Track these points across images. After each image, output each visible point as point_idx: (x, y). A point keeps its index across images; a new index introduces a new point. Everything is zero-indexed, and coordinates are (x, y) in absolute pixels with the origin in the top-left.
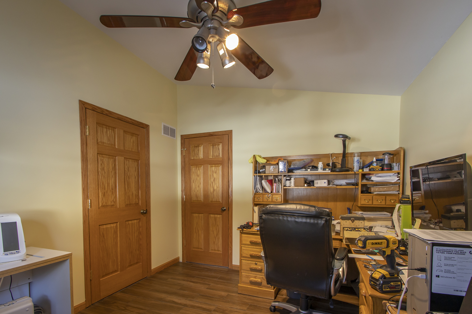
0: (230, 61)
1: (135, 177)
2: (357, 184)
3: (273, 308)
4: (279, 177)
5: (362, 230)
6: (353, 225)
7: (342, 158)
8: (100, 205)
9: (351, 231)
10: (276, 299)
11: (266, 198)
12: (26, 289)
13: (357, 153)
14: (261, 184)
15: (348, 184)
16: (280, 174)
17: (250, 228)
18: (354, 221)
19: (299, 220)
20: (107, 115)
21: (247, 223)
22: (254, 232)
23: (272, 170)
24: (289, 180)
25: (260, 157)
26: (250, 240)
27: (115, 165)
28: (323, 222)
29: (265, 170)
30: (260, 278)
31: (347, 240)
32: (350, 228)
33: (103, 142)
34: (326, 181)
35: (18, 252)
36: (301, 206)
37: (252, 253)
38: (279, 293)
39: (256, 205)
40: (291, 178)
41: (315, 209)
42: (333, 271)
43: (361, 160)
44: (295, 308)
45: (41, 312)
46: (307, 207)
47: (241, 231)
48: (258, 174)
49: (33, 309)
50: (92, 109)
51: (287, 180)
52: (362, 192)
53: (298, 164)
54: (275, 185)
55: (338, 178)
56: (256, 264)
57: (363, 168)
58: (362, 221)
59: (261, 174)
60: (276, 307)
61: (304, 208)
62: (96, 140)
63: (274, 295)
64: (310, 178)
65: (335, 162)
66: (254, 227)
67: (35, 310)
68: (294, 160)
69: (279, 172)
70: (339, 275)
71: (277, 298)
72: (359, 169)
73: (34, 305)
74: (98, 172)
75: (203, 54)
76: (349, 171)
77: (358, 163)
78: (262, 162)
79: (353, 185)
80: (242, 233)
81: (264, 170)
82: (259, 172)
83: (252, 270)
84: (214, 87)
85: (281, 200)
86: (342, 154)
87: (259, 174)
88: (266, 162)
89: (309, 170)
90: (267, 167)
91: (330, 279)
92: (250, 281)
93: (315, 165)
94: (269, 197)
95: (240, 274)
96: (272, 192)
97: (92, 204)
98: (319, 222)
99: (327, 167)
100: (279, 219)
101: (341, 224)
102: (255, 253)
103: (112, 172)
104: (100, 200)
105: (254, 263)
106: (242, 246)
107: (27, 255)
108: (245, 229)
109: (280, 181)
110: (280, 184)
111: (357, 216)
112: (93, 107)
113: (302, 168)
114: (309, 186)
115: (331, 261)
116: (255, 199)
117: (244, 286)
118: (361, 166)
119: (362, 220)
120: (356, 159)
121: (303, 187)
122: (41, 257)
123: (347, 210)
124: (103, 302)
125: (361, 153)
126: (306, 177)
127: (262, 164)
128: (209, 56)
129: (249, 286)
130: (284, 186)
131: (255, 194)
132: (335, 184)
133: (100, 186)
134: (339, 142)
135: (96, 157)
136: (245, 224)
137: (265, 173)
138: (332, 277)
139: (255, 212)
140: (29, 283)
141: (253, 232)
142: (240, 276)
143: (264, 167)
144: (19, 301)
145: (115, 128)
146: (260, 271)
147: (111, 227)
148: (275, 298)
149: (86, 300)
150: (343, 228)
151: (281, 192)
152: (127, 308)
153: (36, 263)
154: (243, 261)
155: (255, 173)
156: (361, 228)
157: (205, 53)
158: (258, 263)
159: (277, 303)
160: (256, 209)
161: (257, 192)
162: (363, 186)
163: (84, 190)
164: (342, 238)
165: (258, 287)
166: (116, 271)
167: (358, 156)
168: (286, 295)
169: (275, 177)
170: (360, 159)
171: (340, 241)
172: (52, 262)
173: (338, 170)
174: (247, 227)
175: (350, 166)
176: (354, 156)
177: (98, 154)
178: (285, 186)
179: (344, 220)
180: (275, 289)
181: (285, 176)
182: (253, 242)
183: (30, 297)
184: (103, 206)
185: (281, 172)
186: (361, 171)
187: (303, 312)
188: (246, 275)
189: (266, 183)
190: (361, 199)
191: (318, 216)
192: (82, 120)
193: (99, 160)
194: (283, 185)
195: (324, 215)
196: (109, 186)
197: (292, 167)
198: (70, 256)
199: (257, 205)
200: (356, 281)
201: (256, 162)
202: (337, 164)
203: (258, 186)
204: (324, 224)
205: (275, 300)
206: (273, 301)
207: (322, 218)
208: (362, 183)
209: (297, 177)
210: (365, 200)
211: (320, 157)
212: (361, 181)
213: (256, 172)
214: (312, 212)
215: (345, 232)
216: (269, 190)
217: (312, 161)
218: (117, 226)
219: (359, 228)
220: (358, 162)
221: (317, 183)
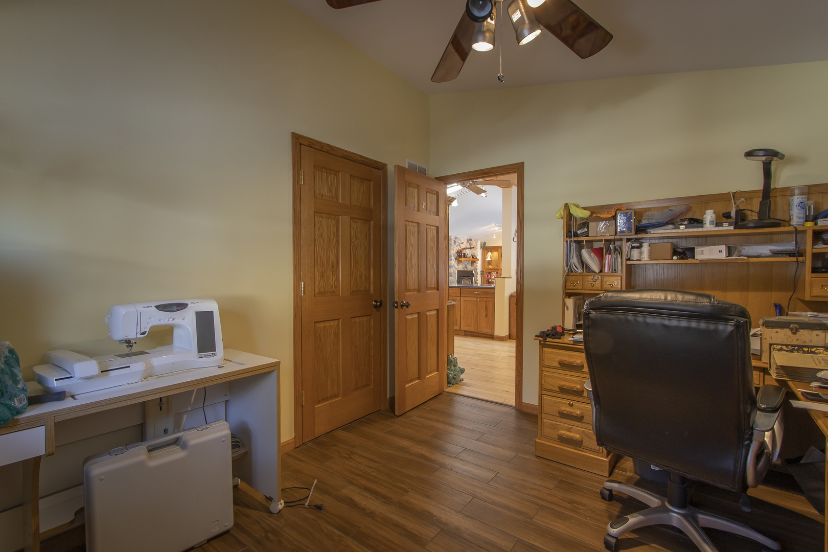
0: (532, 30)
1: (366, 248)
2: (801, 254)
3: (607, 493)
4: (617, 243)
5: (821, 351)
6: (794, 340)
7: (761, 200)
8: (317, 292)
9: (791, 351)
10: (611, 476)
11: (591, 283)
12: (221, 409)
13: (800, 188)
14: (580, 257)
15: (776, 254)
16: (618, 237)
17: (558, 337)
18: (797, 330)
19: (674, 323)
20: (327, 152)
21: (553, 327)
22: (568, 345)
23: (603, 230)
24: (638, 247)
25: (577, 206)
26: (558, 358)
27: (337, 229)
28: (730, 328)
29: (588, 232)
30: (578, 432)
31: (782, 372)
32: (787, 346)
33: (322, 194)
34: (723, 248)
35: (214, 355)
36: (676, 295)
37: (563, 383)
38: (618, 465)
39: (569, 295)
40: (643, 244)
41: (711, 300)
42: (752, 434)
43: (811, 203)
44: (656, 500)
45: (239, 447)
46: (692, 298)
47: (542, 342)
48: (573, 239)
49: (229, 440)
50: (309, 144)
51: (633, 248)
52: (814, 270)
53: (657, 217)
54: (607, 259)
55: (749, 240)
56: (572, 405)
57: (815, 219)
58: (819, 333)
59: (580, 239)
60: (613, 493)
61: (683, 298)
62: (313, 191)
63: (607, 467)
64: (684, 244)
65: (744, 210)
66: (566, 336)
67: (232, 442)
68: (649, 209)
69: (618, 234)
70: (762, 445)
71: (614, 474)
72: (806, 221)
73: (232, 434)
74: (315, 240)
75: (484, 25)
76: (780, 227)
77: (803, 208)
78: (582, 216)
79: (790, 256)
80: (543, 345)
81: (586, 230)
82: (576, 235)
83: (563, 415)
84: (503, 79)
85: (620, 287)
86: (762, 192)
87: (576, 239)
88: (591, 215)
89: (682, 227)
90: (591, 225)
91: (744, 451)
92: (558, 435)
93: (696, 217)
94: (596, 281)
95: (539, 421)
96: (601, 271)
97: (306, 289)
98: (721, 327)
99: (724, 219)
100: (627, 320)
101: (764, 336)
102: (568, 384)
103: (333, 240)
104: (317, 283)
105: (566, 404)
106: (543, 369)
107: (225, 359)
108: (550, 338)
109: (619, 251)
110: (618, 255)
111: (806, 320)
112: (310, 142)
113: (667, 224)
114: (684, 259)
115: (748, 411)
116: (567, 284)
117: (547, 443)
118: (809, 214)
119: (820, 329)
120: (796, 200)
121: (670, 262)
122: (242, 364)
123: (773, 308)
124: (316, 441)
125: (810, 187)
126: (674, 241)
127: (582, 219)
128: (494, 27)
129: (556, 446)
130: (627, 260)
131: (567, 275)
132: (745, 254)
133: (317, 262)
134: (755, 166)
135: (313, 217)
136: (548, 330)
137: (588, 236)
138: (748, 446)
139: (568, 309)
140: (226, 401)
141: (566, 345)
142: (539, 424)
143: (585, 224)
144: (214, 425)
145: (339, 172)
146: (580, 419)
147: (331, 326)
148: (611, 473)
149: (295, 436)
150: (771, 345)
151: (622, 271)
152: (352, 456)
153: (236, 371)
154: (545, 397)
155: (567, 237)
156: (816, 347)
157: (488, 22)
158: (575, 404)
159: (616, 485)
160: (570, 302)
161: (572, 272)
162: (815, 256)
163: (295, 267)
164: (767, 366)
165: (576, 449)
166: (336, 396)
167: (802, 194)
168: (633, 470)
169: (608, 242)
170: (808, 200)
171: (760, 371)
172: (255, 373)
173: (751, 225)
174: (553, 335)
175: (780, 216)
176: (793, 195)
177: (314, 212)
178: (629, 259)
179: (772, 327)
180: (610, 457)
181: (628, 240)
182: (565, 363)
183: (226, 421)
184: (320, 293)
185: (621, 232)
186: (809, 224)
187: (676, 510)
188: (552, 425)
189: (590, 255)
190: (811, 285)
191: (718, 314)
192: (295, 162)
193: (316, 222)
194: (624, 258)
195: (733, 313)
196: (329, 262)
197: (644, 222)
198: (277, 365)
199: (571, 296)
200: (802, 462)
201: (570, 216)
202: (749, 213)
203: (574, 260)
204: (732, 331)
205: (611, 478)
206: (607, 479)
207: (727, 320)
208: (814, 251)
209: (654, 241)
210: (822, 286)
211: (706, 201)
212: (812, 246)
213: (569, 234)
214: (703, 306)
215: (775, 354)
216: (595, 268)
217: (689, 209)
218: (338, 324)
219: (813, 347)
220: (802, 205)
221: (702, 253)
